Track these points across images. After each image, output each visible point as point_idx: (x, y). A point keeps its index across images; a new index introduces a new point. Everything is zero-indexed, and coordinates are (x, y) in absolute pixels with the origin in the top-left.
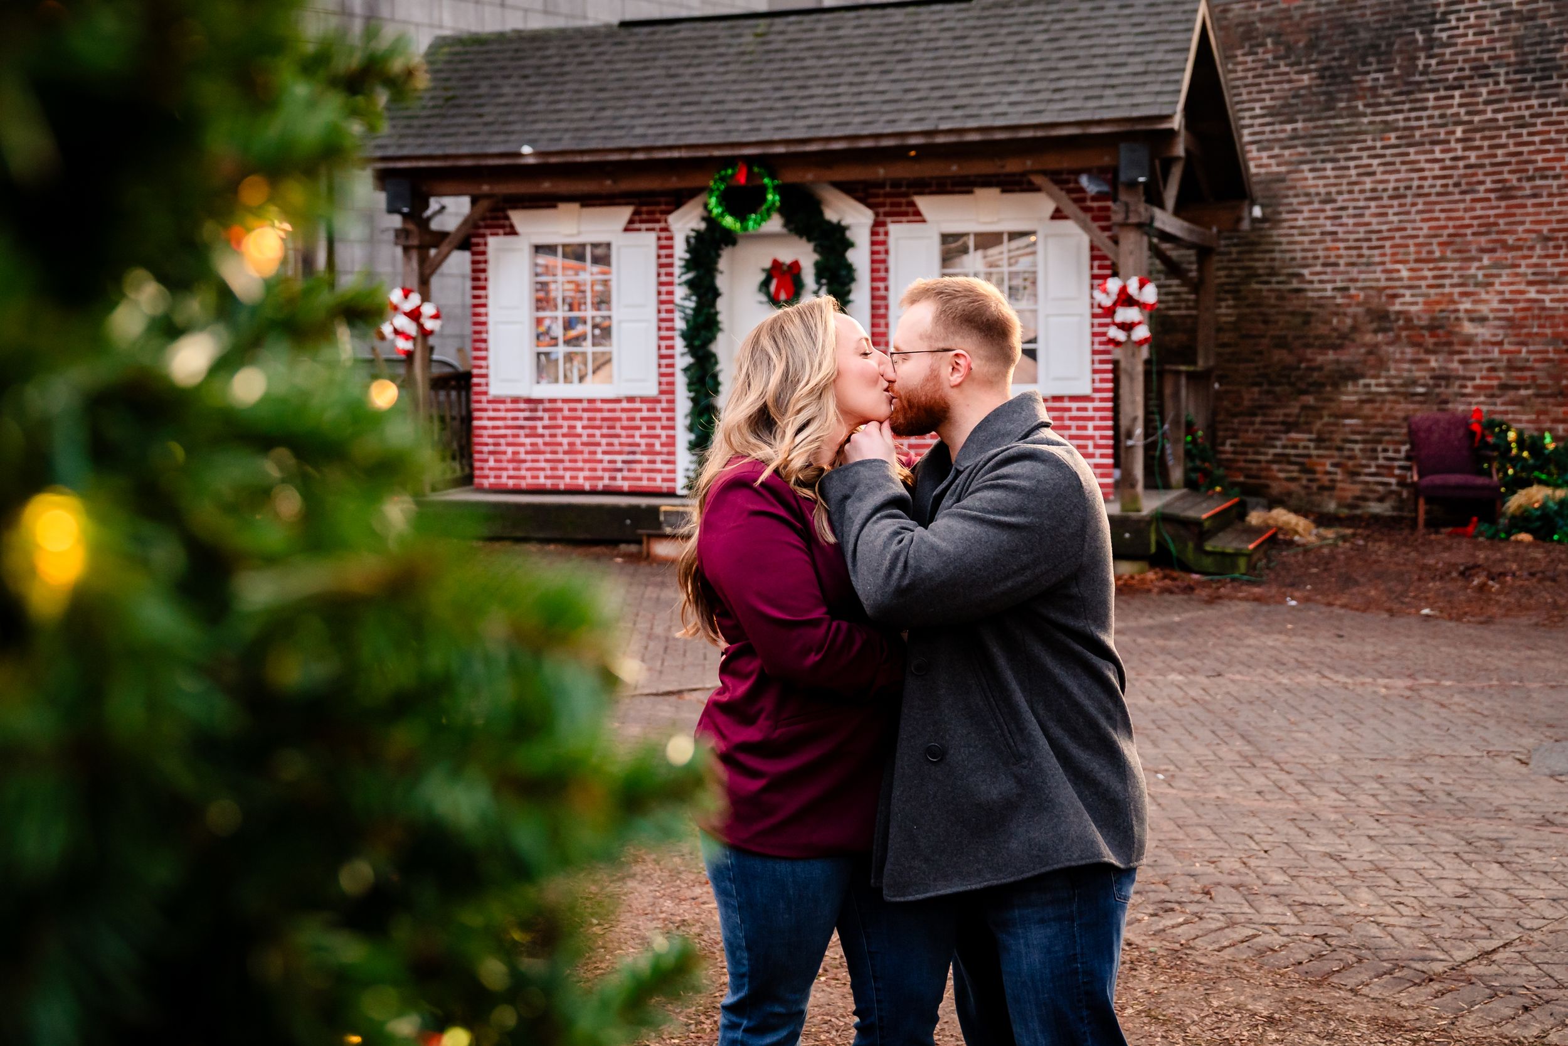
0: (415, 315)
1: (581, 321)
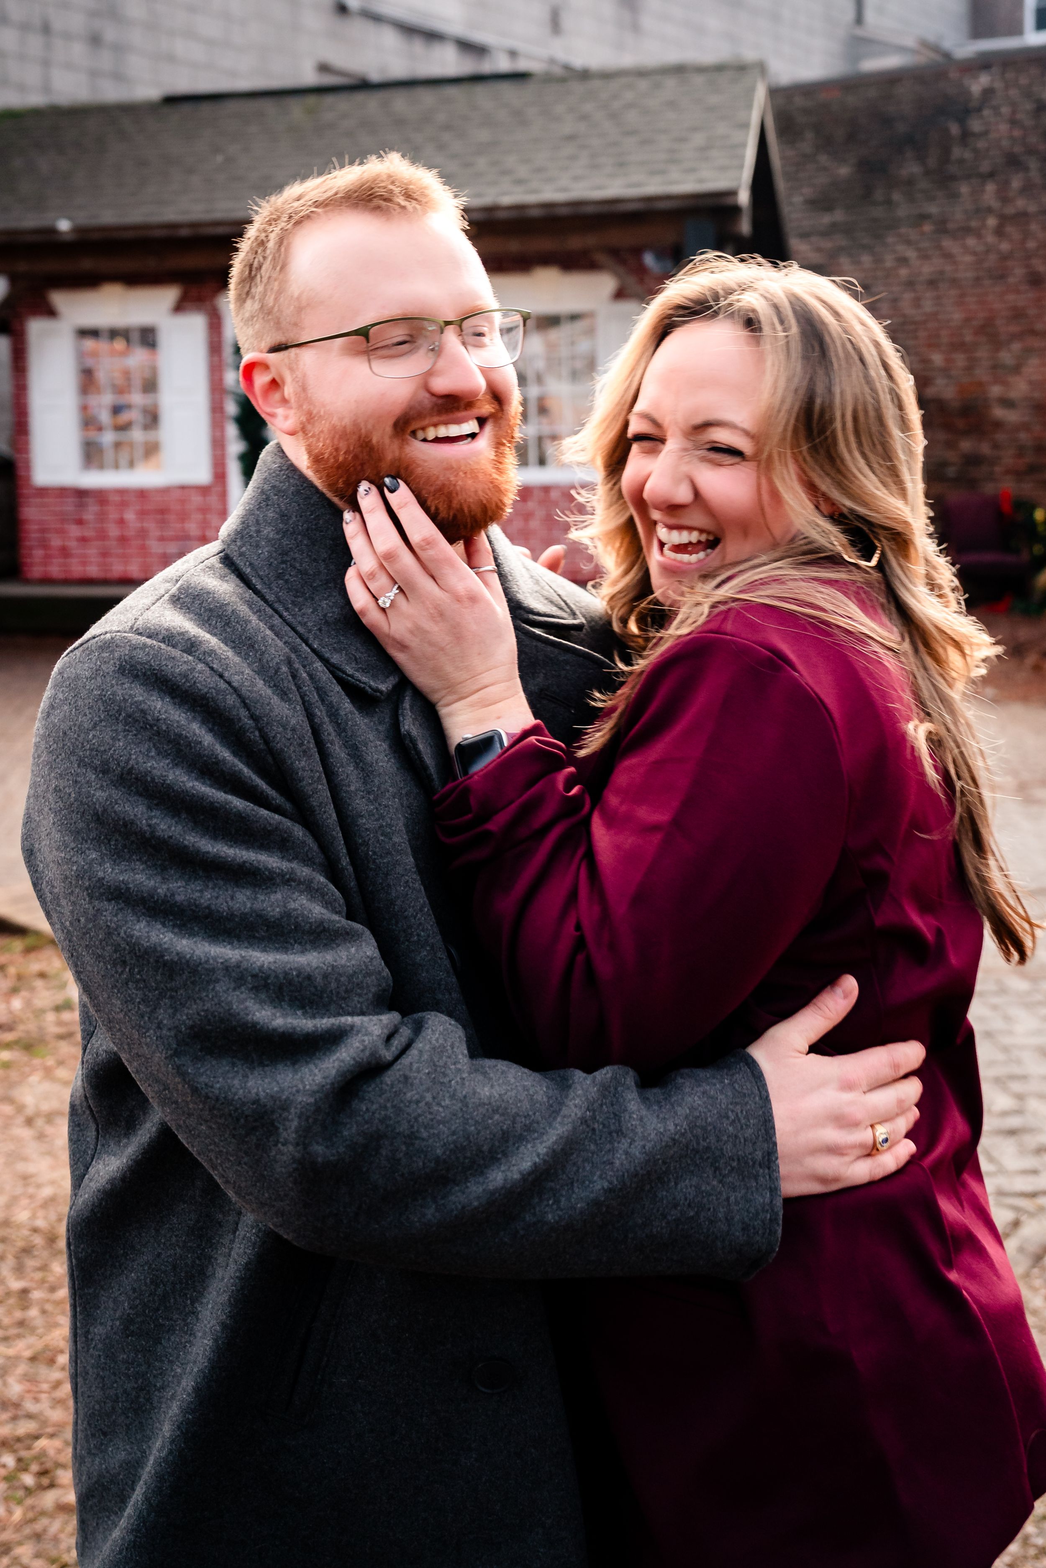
1: (129, 407)
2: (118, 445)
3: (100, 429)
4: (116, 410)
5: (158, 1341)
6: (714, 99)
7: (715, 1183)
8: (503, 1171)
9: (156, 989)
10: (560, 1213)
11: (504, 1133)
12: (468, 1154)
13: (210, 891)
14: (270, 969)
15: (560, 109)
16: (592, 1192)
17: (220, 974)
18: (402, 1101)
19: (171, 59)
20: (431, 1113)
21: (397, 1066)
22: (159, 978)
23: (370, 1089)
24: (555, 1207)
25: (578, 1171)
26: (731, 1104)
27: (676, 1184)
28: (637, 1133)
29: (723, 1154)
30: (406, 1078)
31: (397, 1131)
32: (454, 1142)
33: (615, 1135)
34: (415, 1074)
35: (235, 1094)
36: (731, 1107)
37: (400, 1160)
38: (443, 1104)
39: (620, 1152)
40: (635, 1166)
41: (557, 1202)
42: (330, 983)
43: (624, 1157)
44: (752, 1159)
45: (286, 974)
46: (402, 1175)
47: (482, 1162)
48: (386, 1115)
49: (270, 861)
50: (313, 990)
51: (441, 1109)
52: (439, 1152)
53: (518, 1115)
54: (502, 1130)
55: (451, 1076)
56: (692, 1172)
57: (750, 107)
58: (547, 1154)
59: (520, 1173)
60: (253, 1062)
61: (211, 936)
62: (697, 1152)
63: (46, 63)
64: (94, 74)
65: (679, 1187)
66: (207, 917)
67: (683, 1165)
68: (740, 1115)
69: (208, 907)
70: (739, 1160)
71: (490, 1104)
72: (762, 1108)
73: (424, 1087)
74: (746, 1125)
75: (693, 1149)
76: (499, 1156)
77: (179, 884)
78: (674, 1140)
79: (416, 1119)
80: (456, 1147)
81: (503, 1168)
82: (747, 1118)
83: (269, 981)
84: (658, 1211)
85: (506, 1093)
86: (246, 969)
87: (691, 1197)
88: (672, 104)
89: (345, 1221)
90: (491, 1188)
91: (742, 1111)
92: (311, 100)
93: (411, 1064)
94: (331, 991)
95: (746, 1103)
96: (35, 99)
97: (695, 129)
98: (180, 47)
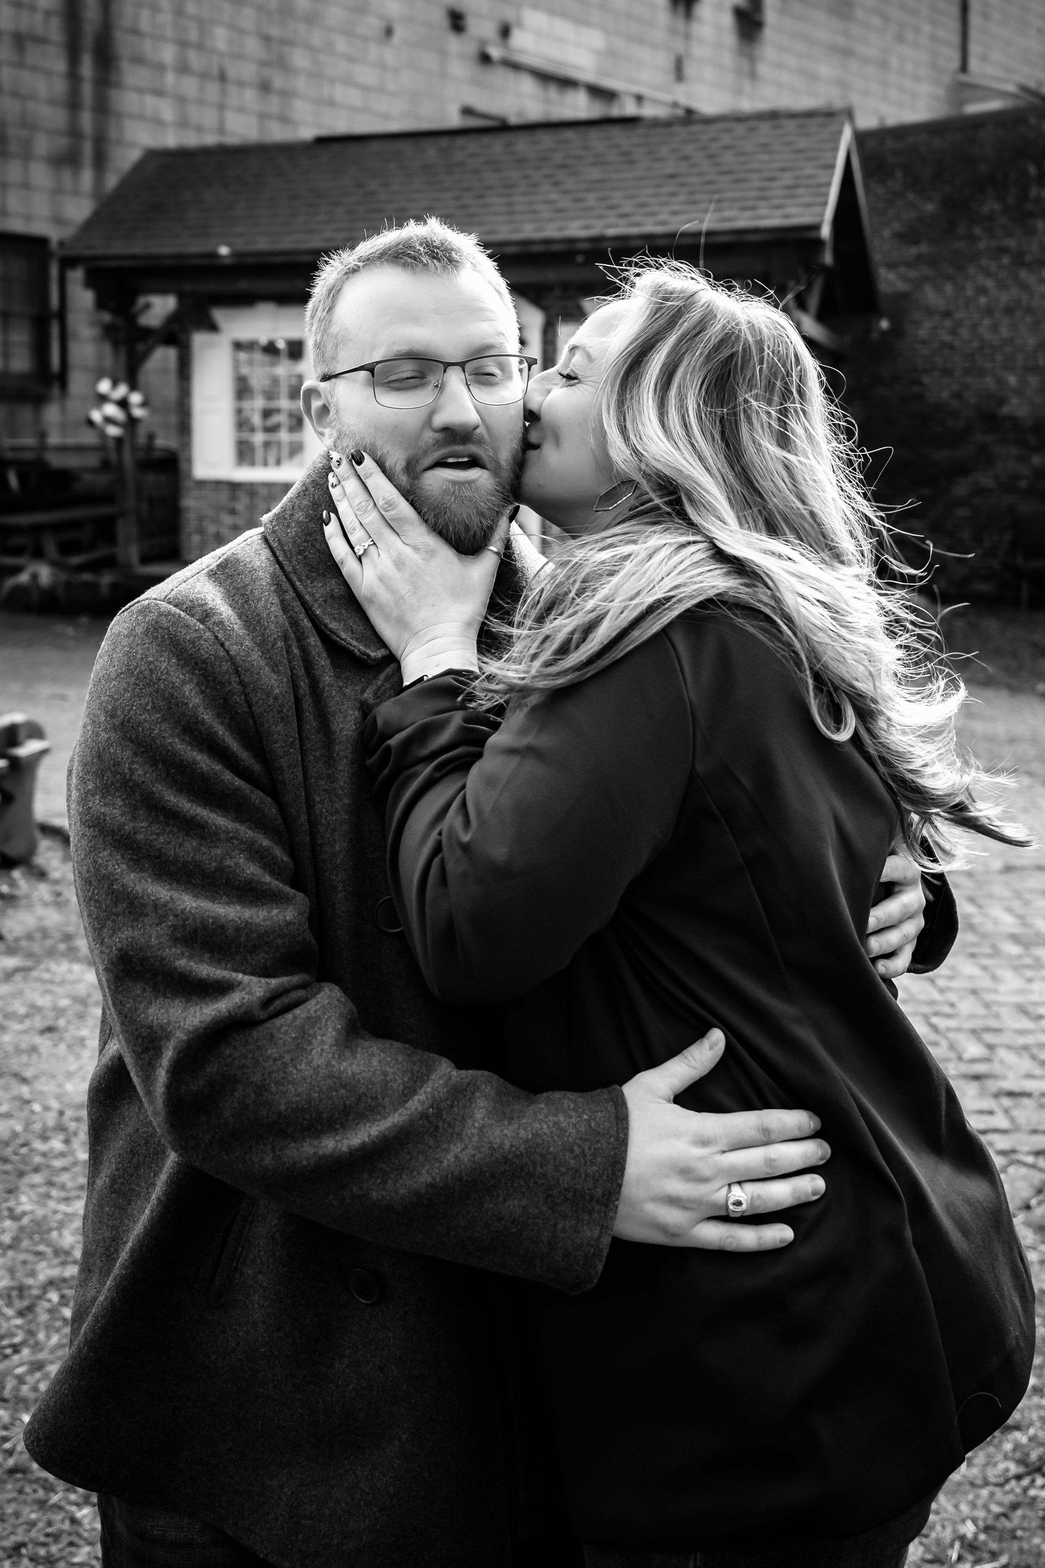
0: (123, 404)
1: (278, 411)
2: (267, 445)
3: (252, 430)
4: (267, 414)
5: (129, 1202)
6: (802, 143)
7: (544, 1209)
8: (336, 1141)
9: (105, 911)
10: (384, 1193)
11: (345, 1107)
12: (307, 1117)
13: (165, 836)
14: (190, 912)
15: (664, 151)
16: (415, 1183)
17: (149, 910)
18: (261, 1055)
19: (331, 103)
20: (285, 1072)
21: (268, 1025)
22: (108, 902)
23: (238, 1038)
24: (381, 1186)
25: (411, 1160)
26: (580, 1139)
27: (505, 1200)
28: (472, 1141)
29: (558, 1183)
30: (272, 1036)
31: (251, 1080)
32: (297, 1102)
33: (455, 1136)
34: (282, 1036)
35: (139, 1016)
36: (578, 1141)
37: (248, 1105)
38: (298, 1067)
39: (452, 1154)
40: (460, 1171)
41: (385, 1182)
42: (240, 936)
43: (453, 1160)
44: (590, 1195)
45: (203, 919)
46: (249, 1119)
47: (319, 1127)
48: (244, 1064)
49: (219, 821)
50: (223, 938)
51: (295, 1071)
52: (282, 1107)
53: (365, 1095)
54: (344, 1104)
55: (316, 1045)
56: (523, 1193)
57: (836, 149)
58: (377, 1137)
59: (349, 1147)
60: (159, 992)
61: (155, 875)
62: (533, 1176)
63: (222, 107)
64: (263, 116)
65: (507, 1204)
66: (157, 858)
67: (515, 1185)
68: (586, 1151)
69: (159, 850)
70: (575, 1192)
71: (340, 1078)
72: (614, 1149)
73: (286, 1049)
74: (592, 1162)
75: (528, 1173)
76: (338, 1126)
77: (143, 825)
78: (506, 1158)
79: (270, 1073)
80: (297, 1106)
81: (337, 1138)
82: (594, 1156)
83: (187, 923)
84: (481, 1219)
85: (360, 1073)
86: (170, 909)
87: (516, 1216)
88: (765, 147)
89: (203, 1146)
90: (321, 1153)
91: (590, 1148)
92: (444, 142)
93: (282, 1025)
94: (240, 943)
95: (598, 1142)
96: (210, 139)
97: (784, 170)
98: (340, 93)
